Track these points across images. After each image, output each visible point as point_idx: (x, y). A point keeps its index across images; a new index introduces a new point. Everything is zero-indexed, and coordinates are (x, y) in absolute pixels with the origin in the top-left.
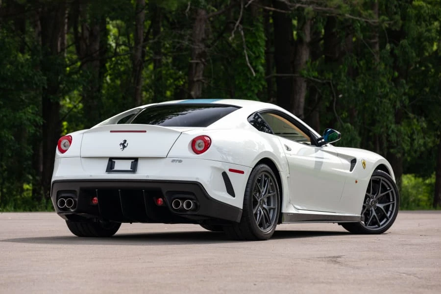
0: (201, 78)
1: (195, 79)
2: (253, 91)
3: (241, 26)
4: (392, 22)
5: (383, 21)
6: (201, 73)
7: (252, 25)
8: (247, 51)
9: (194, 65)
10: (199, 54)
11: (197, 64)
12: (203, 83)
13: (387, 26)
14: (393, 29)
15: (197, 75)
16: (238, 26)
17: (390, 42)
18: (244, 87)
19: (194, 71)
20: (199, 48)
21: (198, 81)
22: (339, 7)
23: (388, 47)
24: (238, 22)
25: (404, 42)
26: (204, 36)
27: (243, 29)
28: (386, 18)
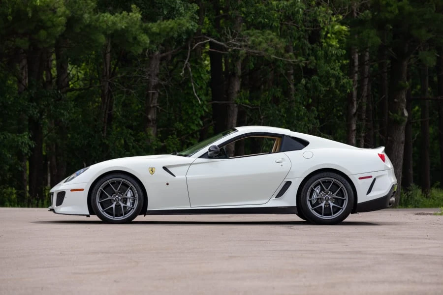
0: (156, 104)
1: (152, 106)
2: (197, 115)
3: (189, 64)
4: (308, 62)
5: (301, 61)
6: (157, 100)
7: (197, 63)
8: (194, 84)
9: (151, 95)
10: (154, 85)
11: (153, 93)
12: (158, 108)
13: (304, 65)
14: (309, 67)
15: (153, 102)
16: (187, 64)
17: (305, 78)
18: (190, 112)
19: (151, 99)
20: (155, 81)
21: (154, 107)
22: (266, 50)
23: (303, 81)
24: (187, 60)
25: (315, 77)
26: (158, 71)
27: (191, 66)
28: (303, 59)
